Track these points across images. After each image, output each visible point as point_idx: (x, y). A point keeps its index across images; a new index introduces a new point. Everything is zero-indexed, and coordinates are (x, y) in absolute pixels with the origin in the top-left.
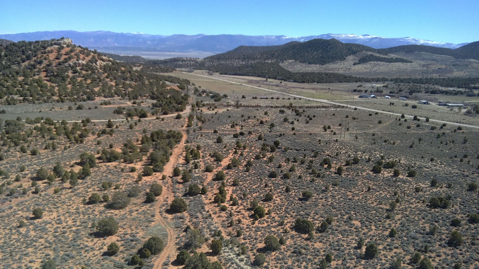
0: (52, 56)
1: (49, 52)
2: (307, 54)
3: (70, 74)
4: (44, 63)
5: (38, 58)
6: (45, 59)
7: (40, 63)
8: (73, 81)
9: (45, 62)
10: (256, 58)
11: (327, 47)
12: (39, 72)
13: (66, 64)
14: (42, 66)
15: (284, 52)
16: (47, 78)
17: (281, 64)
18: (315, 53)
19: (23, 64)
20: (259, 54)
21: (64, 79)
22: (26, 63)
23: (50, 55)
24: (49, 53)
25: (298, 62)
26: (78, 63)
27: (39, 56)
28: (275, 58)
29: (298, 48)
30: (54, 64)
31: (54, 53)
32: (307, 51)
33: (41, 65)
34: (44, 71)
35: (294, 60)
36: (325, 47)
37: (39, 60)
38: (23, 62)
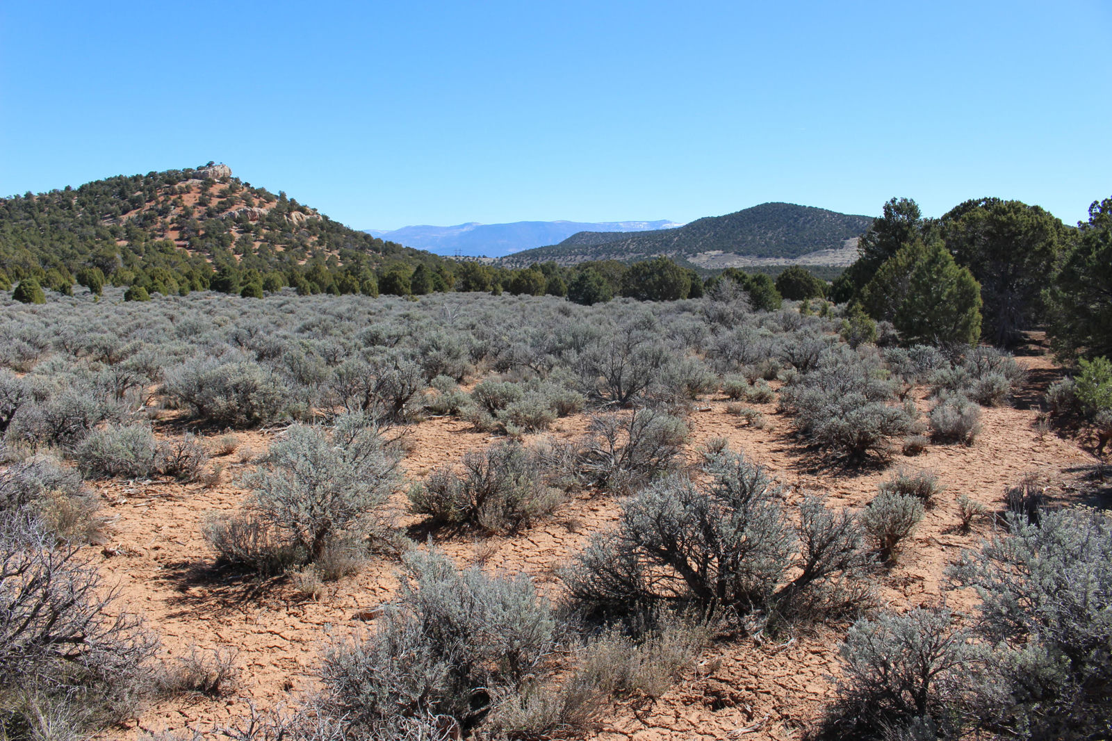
0: (189, 200)
1: (182, 191)
2: (750, 238)
3: (235, 233)
4: (173, 212)
5: (158, 203)
6: (175, 204)
7: (164, 212)
8: (244, 248)
9: (175, 212)
10: (626, 250)
11: (796, 220)
12: (163, 229)
13: (224, 215)
14: (168, 219)
15: (694, 235)
16: (182, 243)
17: (691, 260)
18: (770, 235)
19: (125, 218)
20: (632, 242)
21: (223, 243)
22: (133, 214)
23: (185, 197)
24: (181, 193)
25: (731, 254)
26: (252, 212)
27: (161, 199)
28: (672, 249)
29: (728, 224)
30: (196, 215)
31: (192, 194)
32: (750, 231)
33: (165, 217)
34: (174, 229)
35: (721, 252)
36: (791, 221)
37: (160, 207)
38: (125, 212)
